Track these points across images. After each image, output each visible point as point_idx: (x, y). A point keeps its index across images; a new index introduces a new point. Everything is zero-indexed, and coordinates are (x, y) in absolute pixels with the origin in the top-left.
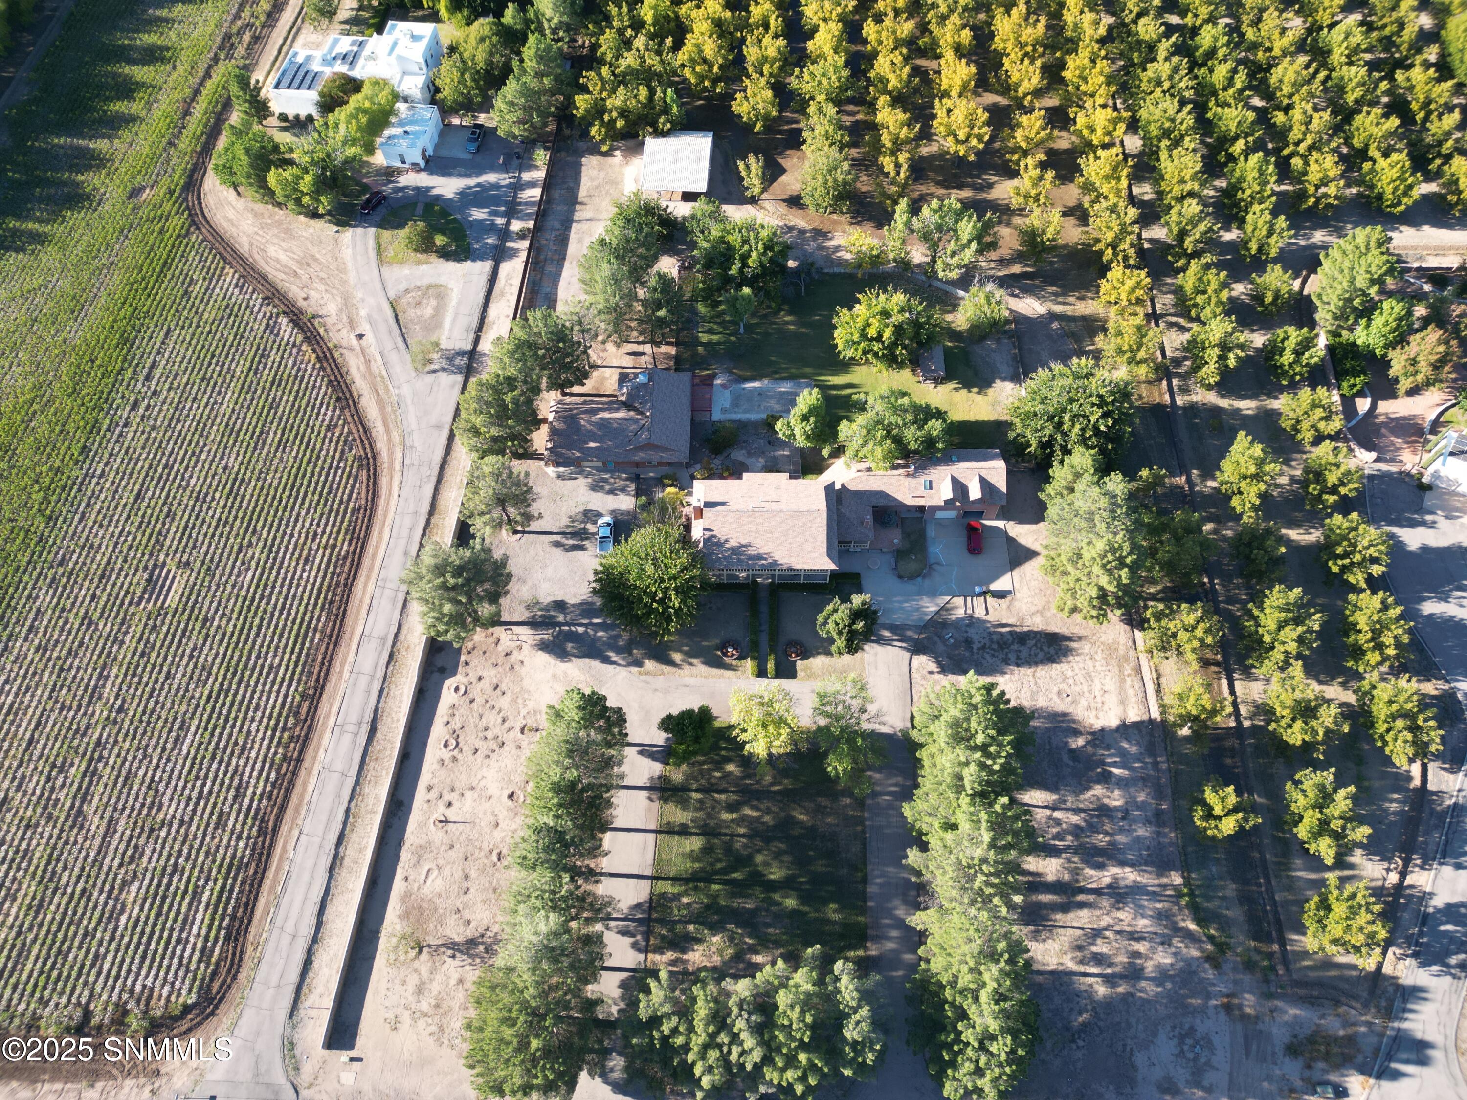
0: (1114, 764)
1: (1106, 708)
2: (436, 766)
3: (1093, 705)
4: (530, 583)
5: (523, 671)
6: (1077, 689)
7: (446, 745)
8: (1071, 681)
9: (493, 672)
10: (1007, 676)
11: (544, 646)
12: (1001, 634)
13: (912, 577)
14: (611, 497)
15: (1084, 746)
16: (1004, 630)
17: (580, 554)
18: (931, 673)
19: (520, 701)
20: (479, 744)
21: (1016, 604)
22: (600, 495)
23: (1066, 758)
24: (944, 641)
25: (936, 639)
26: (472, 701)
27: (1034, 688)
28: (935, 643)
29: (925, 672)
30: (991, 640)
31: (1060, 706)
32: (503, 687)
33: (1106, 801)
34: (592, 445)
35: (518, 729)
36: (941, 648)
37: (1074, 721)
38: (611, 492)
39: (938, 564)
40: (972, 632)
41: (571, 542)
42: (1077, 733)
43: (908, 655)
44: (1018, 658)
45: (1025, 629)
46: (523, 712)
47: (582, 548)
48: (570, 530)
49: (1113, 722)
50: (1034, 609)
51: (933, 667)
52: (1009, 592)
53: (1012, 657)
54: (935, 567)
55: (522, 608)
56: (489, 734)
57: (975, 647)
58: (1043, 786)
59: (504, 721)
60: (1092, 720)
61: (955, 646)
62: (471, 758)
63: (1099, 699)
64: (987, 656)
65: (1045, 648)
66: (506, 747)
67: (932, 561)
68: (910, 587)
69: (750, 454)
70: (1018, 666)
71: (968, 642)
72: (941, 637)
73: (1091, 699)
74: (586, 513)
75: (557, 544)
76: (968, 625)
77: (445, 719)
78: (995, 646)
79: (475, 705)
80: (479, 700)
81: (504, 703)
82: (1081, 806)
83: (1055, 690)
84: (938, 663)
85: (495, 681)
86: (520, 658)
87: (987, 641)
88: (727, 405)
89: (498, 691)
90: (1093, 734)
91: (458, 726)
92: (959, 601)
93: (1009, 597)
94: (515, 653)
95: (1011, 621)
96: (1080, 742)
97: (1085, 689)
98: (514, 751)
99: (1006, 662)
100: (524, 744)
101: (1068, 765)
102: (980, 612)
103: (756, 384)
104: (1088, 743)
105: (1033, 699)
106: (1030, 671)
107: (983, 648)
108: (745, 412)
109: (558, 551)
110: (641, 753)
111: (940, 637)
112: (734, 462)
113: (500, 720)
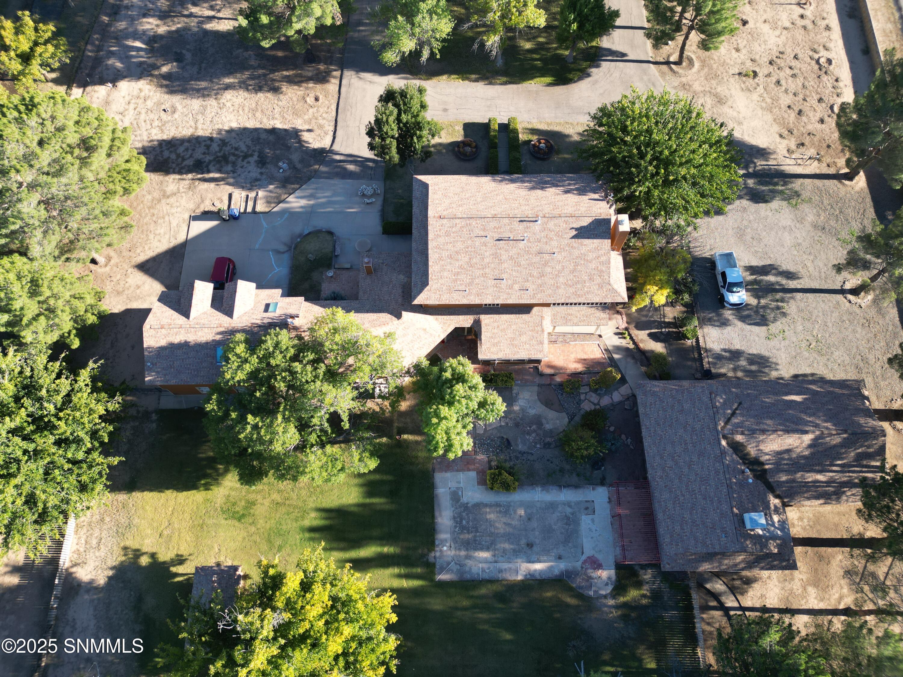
0: (139, 49)
1: (127, 98)
2: (831, 45)
3: (141, 101)
4: (808, 227)
5: (776, 128)
6: (152, 116)
7: (829, 61)
8: (156, 123)
9: (810, 127)
10: (226, 128)
11: (763, 153)
12: (220, 171)
13: (317, 233)
14: (737, 345)
15: (164, 65)
16: (217, 175)
17: (755, 262)
18: (309, 131)
19: (769, 101)
20: (794, 63)
21: (191, 206)
22: (754, 351)
23: (188, 56)
24: (290, 163)
25: (299, 166)
26: (820, 100)
27: (200, 117)
28: (302, 161)
29: (317, 132)
30: (234, 164)
31: (177, 100)
32: (793, 115)
33: (158, 22)
34: (798, 398)
35: (760, 75)
36: (295, 157)
37: (166, 86)
38: (735, 355)
39: (277, 252)
40: (254, 171)
41: (771, 278)
42: (167, 77)
43: (336, 148)
44: (208, 147)
45: (190, 176)
46: (760, 89)
47: (752, 269)
48: (779, 295)
49: (124, 85)
50: (172, 200)
51: (306, 136)
52: (195, 218)
53: (215, 147)
54: (282, 248)
55: (805, 195)
56: (789, 72)
57: (255, 158)
58: (217, 34)
59: (778, 82)
60: (148, 87)
61: (278, 159)
62: (798, 50)
63: (132, 106)
64: (244, 148)
65: (173, 156)
66: (766, 60)
67: (286, 257)
68: (321, 224)
69: (538, 421)
70: (211, 139)
71: (262, 162)
72: (292, 167)
73: (141, 106)
74: (763, 322)
75: (790, 275)
76: (257, 180)
77: (841, 84)
78: (232, 158)
79: (816, 97)
80: (813, 101)
81: (786, 100)
82: (185, 19)
83: (176, 116)
84: (300, 141)
85: (804, 118)
86: (785, 142)
87: (239, 162)
88: (585, 520)
89: (797, 110)
90: (152, 75)
91: (825, 78)
92: (261, 207)
93: (198, 212)
94: (793, 147)
95: (206, 186)
96: (165, 69)
97: (143, 117)
98: (757, 57)
99: (223, 142)
100: (749, 64)
101: (188, 50)
102: (239, 195)
103: (538, 566)
104: (158, 68)
105: (205, 108)
106: (200, 133)
107: (245, 157)
108: (552, 506)
109: (786, 266)
110: (624, 55)
111: (294, 168)
112: (561, 408)
113: (783, 82)
